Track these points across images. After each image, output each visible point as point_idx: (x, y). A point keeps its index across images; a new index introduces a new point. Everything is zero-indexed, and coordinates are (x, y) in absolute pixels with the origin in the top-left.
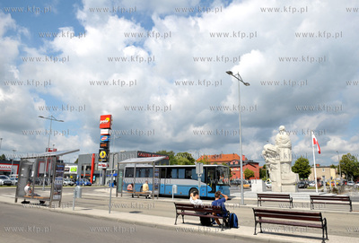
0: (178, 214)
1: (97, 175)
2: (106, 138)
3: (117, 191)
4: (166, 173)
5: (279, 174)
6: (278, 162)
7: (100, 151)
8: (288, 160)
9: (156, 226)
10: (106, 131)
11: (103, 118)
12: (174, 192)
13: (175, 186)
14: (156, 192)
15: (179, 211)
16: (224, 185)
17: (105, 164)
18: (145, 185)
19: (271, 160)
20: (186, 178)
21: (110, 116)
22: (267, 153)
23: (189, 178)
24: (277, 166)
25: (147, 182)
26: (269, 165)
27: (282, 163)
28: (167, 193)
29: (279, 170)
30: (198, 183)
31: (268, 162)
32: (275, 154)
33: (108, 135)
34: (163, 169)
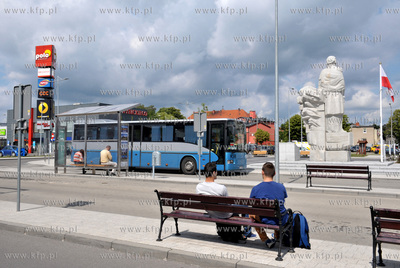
0: (164, 216)
1: (37, 141)
2: (46, 83)
3: (57, 164)
4: (142, 133)
5: (321, 133)
6: (322, 115)
7: (39, 103)
8: (338, 112)
9: (112, 245)
10: (46, 72)
11: (40, 50)
12: (156, 163)
13: (157, 154)
14: (125, 164)
15: (168, 210)
16: (237, 151)
17: (49, 122)
18: (104, 153)
19: (310, 111)
20: (174, 140)
21: (52, 48)
22: (304, 100)
23: (181, 140)
24: (318, 121)
25: (109, 148)
26: (307, 120)
27: (328, 116)
28: (144, 165)
29: (322, 128)
30: (198, 149)
31: (305, 114)
32: (317, 102)
33: (50, 77)
34: (137, 126)
